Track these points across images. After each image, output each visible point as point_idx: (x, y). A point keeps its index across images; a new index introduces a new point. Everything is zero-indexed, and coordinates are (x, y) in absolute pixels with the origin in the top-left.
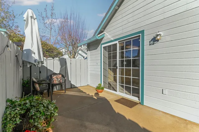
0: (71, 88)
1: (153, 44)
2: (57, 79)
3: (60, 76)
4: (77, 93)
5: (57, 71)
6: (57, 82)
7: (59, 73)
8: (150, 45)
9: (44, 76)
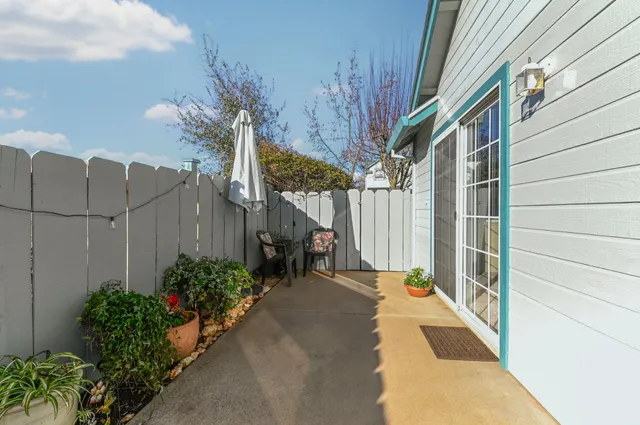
0: (361, 270)
1: (531, 113)
2: (322, 240)
3: (331, 234)
4: (354, 285)
5: (327, 223)
6: (321, 249)
7: (330, 227)
8: (523, 119)
9: (300, 233)
